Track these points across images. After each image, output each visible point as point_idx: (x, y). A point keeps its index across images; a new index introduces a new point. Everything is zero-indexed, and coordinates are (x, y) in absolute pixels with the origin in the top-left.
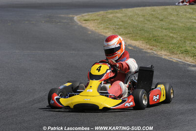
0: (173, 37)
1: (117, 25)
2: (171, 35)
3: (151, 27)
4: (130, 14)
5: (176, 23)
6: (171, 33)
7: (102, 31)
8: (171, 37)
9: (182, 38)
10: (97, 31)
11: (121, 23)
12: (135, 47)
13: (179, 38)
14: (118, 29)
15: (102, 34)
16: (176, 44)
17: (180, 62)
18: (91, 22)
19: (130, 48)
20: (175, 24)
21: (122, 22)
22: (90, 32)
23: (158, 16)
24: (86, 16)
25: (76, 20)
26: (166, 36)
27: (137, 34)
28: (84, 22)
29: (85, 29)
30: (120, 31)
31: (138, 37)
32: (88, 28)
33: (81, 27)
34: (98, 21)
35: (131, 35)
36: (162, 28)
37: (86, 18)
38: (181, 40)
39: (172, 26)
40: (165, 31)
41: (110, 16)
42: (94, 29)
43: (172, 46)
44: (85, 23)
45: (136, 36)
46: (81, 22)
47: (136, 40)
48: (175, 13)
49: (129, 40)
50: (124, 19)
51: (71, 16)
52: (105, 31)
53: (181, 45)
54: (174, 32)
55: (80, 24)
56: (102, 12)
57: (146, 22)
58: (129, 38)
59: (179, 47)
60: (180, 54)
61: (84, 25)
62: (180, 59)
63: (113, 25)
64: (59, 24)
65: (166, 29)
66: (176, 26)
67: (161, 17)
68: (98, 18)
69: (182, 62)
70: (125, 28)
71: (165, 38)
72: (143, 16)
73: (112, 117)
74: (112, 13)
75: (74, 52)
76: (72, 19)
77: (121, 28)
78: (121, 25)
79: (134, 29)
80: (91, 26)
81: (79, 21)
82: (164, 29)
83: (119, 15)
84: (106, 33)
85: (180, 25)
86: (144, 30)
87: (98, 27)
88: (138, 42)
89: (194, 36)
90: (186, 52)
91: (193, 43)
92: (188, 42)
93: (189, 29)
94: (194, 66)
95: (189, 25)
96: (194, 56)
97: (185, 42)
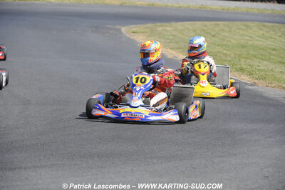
0: (227, 54)
1: (168, 39)
2: (225, 52)
4: (180, 28)
6: (225, 49)
8: (224, 54)
9: (236, 56)
11: (171, 37)
13: (232, 55)
14: (169, 43)
16: (229, 61)
18: (140, 34)
20: (228, 41)
21: (173, 35)
23: (209, 31)
24: (134, 28)
25: (123, 32)
26: (219, 52)
28: (132, 34)
29: (134, 41)
30: (171, 45)
32: (137, 40)
33: (129, 39)
34: (147, 34)
35: (180, 50)
36: (214, 44)
37: (134, 30)
38: (235, 58)
39: (225, 42)
40: (217, 47)
41: (160, 29)
44: (134, 35)
46: (129, 34)
48: (227, 29)
50: (174, 33)
51: (118, 27)
53: (236, 63)
54: (227, 48)
55: (128, 36)
56: (150, 25)
58: (181, 52)
60: (235, 71)
61: (132, 38)
63: (164, 39)
64: (107, 35)
65: (219, 45)
66: (229, 43)
67: (213, 33)
68: (146, 30)
70: (176, 43)
71: (219, 54)
72: (195, 31)
74: (161, 26)
76: (119, 30)
77: (172, 42)
78: (172, 39)
81: (127, 32)
82: (217, 45)
83: (168, 29)
85: (234, 42)
89: (248, 54)
90: (242, 70)
91: (248, 60)
92: (243, 60)
93: (243, 46)
94: (251, 85)
95: (243, 42)
96: (250, 74)
97: (239, 59)
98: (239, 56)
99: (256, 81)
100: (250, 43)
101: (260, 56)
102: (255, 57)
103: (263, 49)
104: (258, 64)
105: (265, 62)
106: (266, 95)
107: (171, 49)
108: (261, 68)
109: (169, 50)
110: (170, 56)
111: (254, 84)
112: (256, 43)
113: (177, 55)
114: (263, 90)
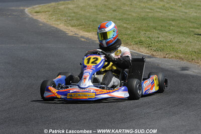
0: (127, 28)
1: (69, 16)
2: (125, 25)
3: (104, 18)
4: (82, 5)
5: (130, 13)
6: (125, 23)
7: (54, 23)
8: (124, 27)
9: (136, 29)
10: (48, 23)
11: (73, 14)
12: (87, 39)
13: (133, 29)
14: (70, 20)
15: (54, 25)
16: (129, 35)
17: (134, 53)
18: (43, 13)
19: (83, 40)
20: (129, 15)
21: (74, 13)
22: (41, 25)
23: (111, 6)
25: (27, 12)
26: (119, 26)
27: (90, 25)
28: (35, 14)
29: (36, 21)
30: (72, 22)
31: (90, 29)
32: (40, 20)
33: (32, 19)
34: (50, 13)
35: (83, 26)
37: (37, 9)
38: (135, 31)
39: (125, 16)
41: (62, 7)
42: (45, 21)
43: (126, 36)
44: (37, 15)
45: (89, 27)
46: (32, 15)
47: (89, 31)
49: (81, 31)
50: (76, 10)
51: (22, 8)
52: (57, 23)
53: (135, 36)
54: (128, 22)
55: (31, 16)
56: (53, 4)
57: (99, 12)
58: (81, 29)
59: (133, 38)
60: (134, 45)
61: (35, 18)
62: (135, 50)
63: (65, 16)
64: (10, 16)
65: (119, 20)
66: (130, 17)
67: (114, 8)
68: (49, 9)
69: (137, 53)
70: (78, 20)
73: (65, 112)
74: (63, 4)
75: (25, 45)
76: (23, 11)
77: (73, 20)
78: (73, 17)
79: (87, 20)
80: (42, 18)
81: (30, 13)
82: (117, 19)
83: (71, 6)
84: (58, 25)
85: (134, 15)
86: (96, 21)
87: (50, 19)
88: (91, 33)
89: (148, 26)
90: (141, 43)
91: (148, 33)
92: (142, 33)
93: (143, 19)
94: (149, 57)
95: (143, 15)
96: (149, 46)
97: (139, 32)
98: (139, 29)
99: (154, 53)
100: (150, 15)
101: (159, 28)
102: (155, 28)
103: (163, 21)
104: (157, 36)
105: (165, 33)
106: (163, 66)
107: (72, 26)
108: (160, 39)
109: (70, 28)
110: (71, 34)
111: (152, 56)
112: (157, 15)
113: (77, 33)
114: (160, 62)
